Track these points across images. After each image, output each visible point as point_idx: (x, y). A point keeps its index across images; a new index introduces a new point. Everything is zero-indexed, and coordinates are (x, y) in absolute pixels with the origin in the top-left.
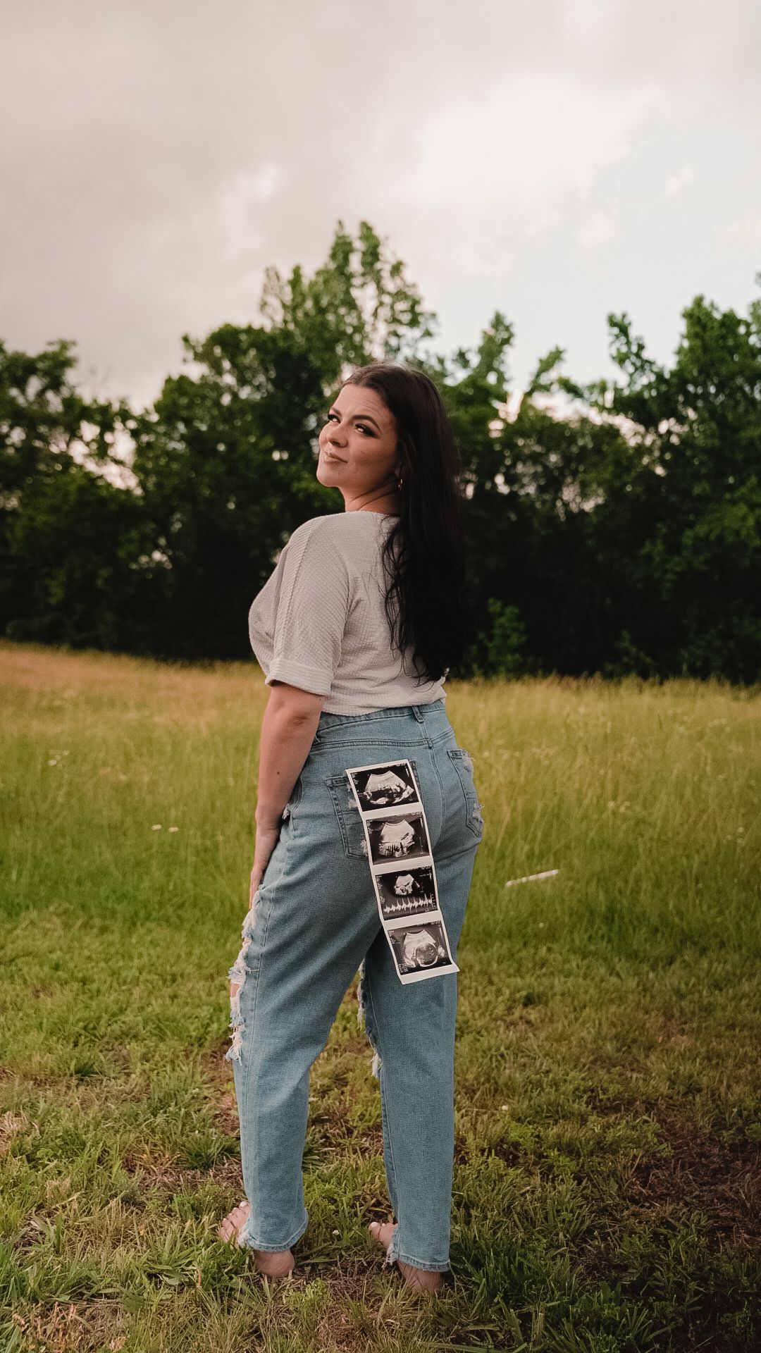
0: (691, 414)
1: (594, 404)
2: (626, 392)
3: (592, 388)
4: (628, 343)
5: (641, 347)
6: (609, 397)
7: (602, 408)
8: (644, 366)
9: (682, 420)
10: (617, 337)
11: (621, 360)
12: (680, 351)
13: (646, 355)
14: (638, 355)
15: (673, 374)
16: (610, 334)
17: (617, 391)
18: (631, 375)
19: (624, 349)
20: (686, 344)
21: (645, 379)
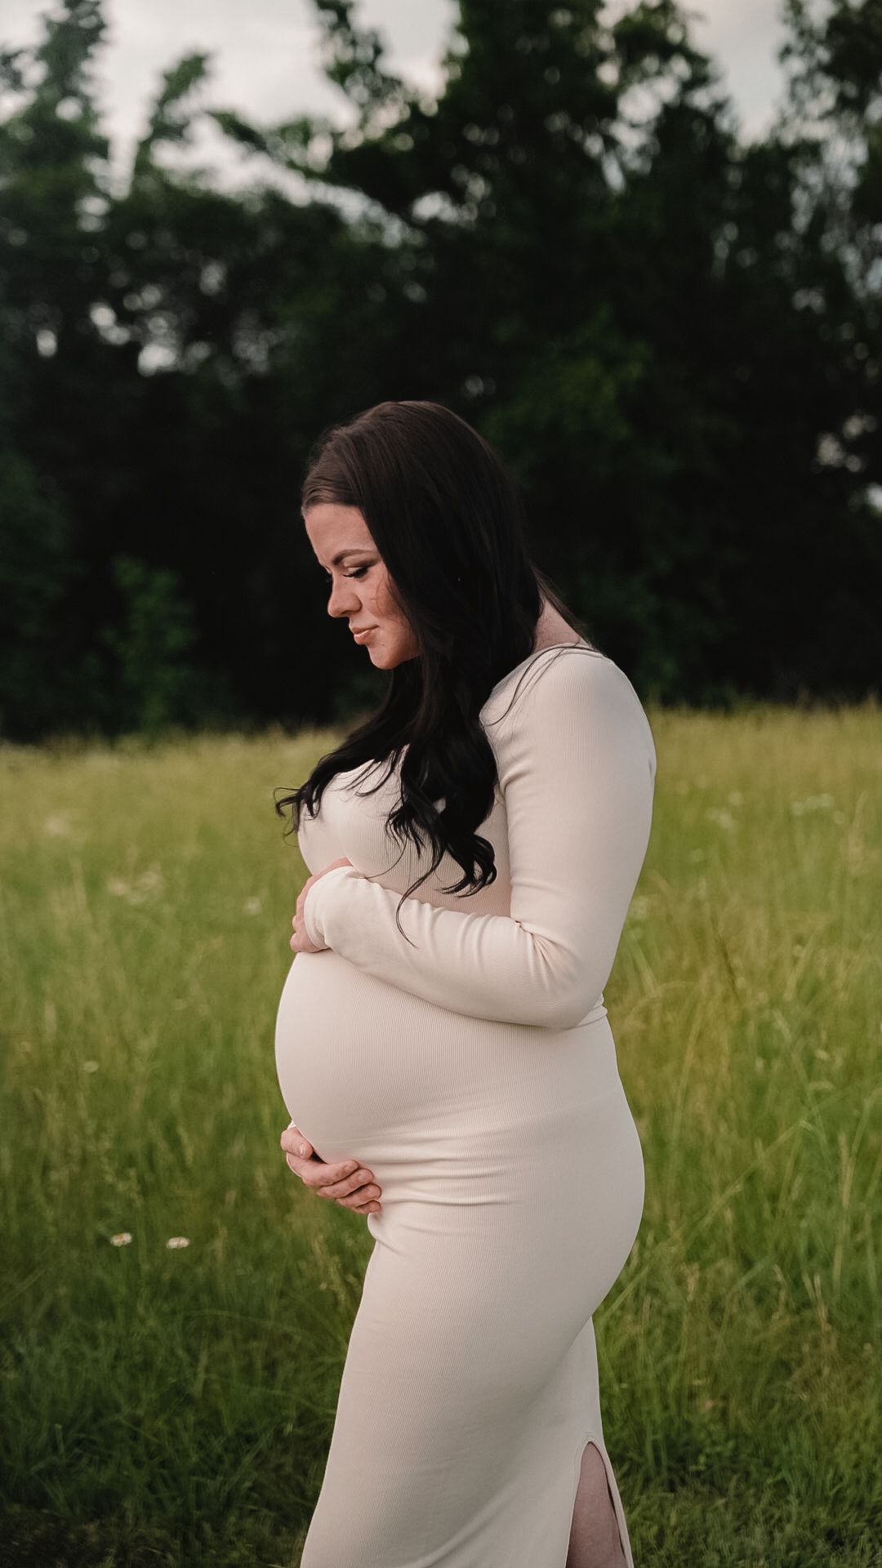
0: (478, 187)
1: (292, 165)
2: (353, 141)
3: (285, 131)
4: (354, 43)
5: (378, 51)
6: (320, 151)
7: (309, 174)
8: (384, 87)
9: (458, 196)
10: (334, 28)
11: (341, 74)
12: (450, 59)
13: (390, 65)
14: (372, 66)
15: (442, 103)
16: (321, 23)
17: (336, 136)
18: (362, 106)
19: (347, 55)
20: (462, 46)
21: (388, 116)
